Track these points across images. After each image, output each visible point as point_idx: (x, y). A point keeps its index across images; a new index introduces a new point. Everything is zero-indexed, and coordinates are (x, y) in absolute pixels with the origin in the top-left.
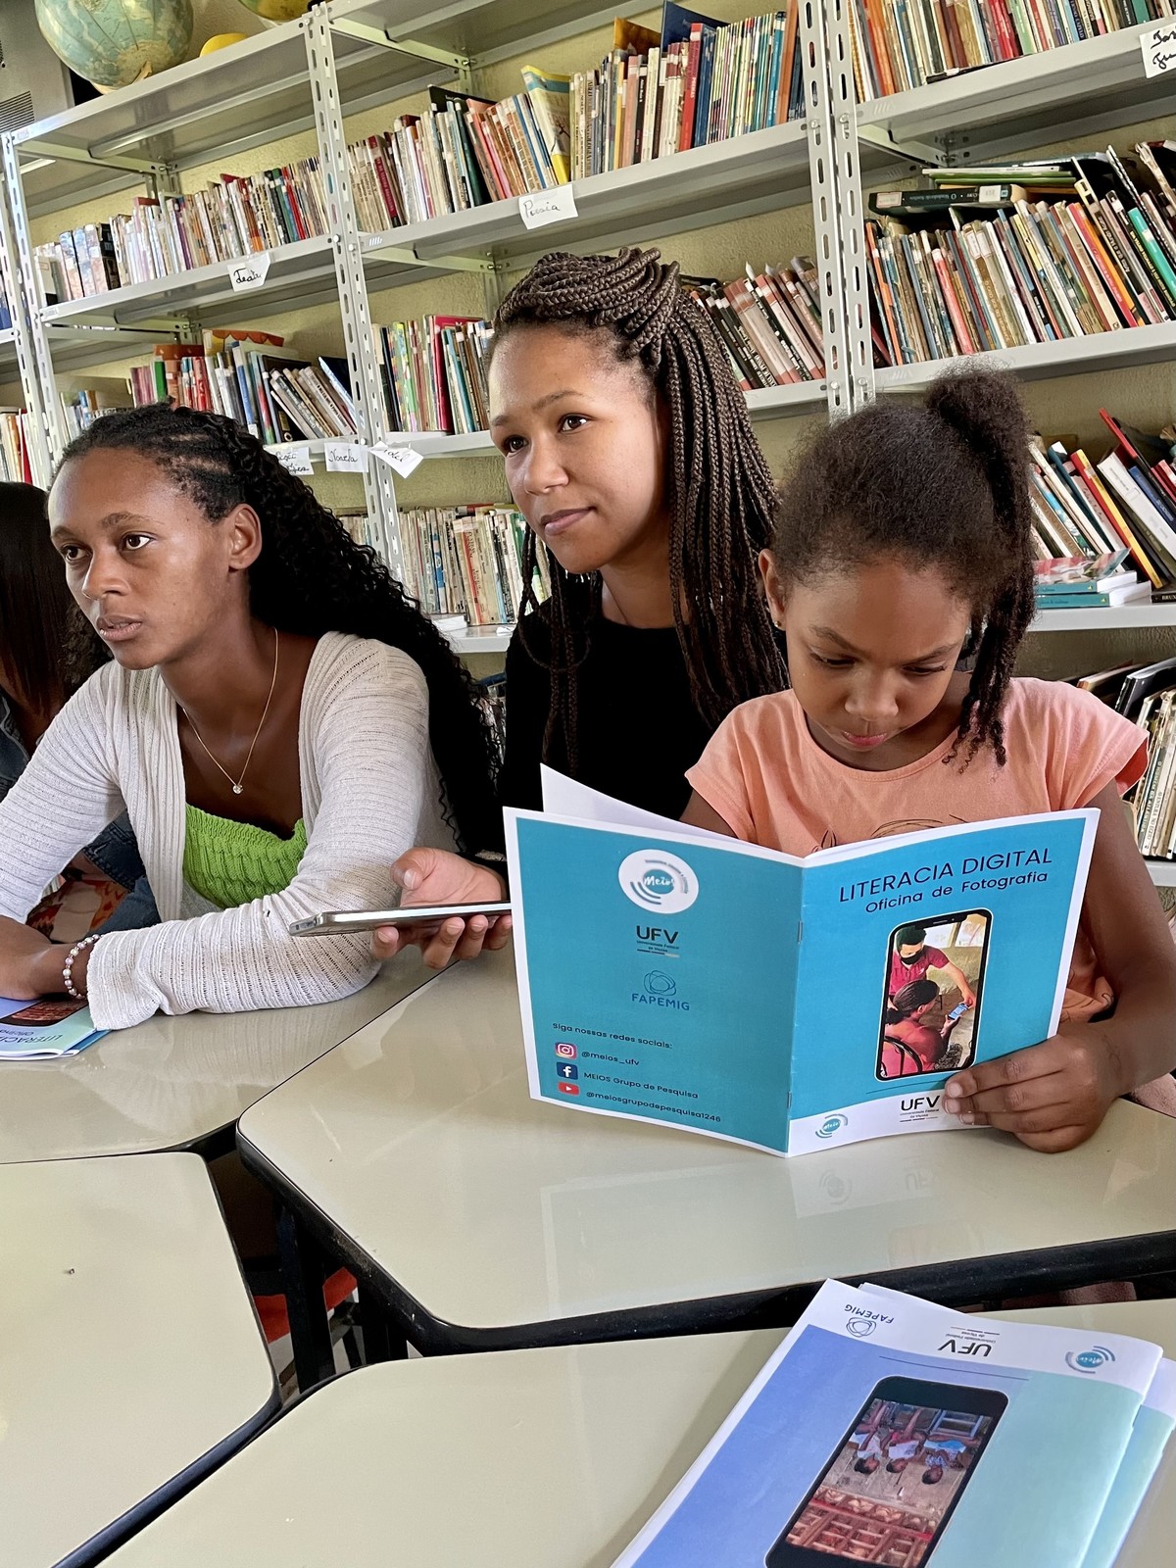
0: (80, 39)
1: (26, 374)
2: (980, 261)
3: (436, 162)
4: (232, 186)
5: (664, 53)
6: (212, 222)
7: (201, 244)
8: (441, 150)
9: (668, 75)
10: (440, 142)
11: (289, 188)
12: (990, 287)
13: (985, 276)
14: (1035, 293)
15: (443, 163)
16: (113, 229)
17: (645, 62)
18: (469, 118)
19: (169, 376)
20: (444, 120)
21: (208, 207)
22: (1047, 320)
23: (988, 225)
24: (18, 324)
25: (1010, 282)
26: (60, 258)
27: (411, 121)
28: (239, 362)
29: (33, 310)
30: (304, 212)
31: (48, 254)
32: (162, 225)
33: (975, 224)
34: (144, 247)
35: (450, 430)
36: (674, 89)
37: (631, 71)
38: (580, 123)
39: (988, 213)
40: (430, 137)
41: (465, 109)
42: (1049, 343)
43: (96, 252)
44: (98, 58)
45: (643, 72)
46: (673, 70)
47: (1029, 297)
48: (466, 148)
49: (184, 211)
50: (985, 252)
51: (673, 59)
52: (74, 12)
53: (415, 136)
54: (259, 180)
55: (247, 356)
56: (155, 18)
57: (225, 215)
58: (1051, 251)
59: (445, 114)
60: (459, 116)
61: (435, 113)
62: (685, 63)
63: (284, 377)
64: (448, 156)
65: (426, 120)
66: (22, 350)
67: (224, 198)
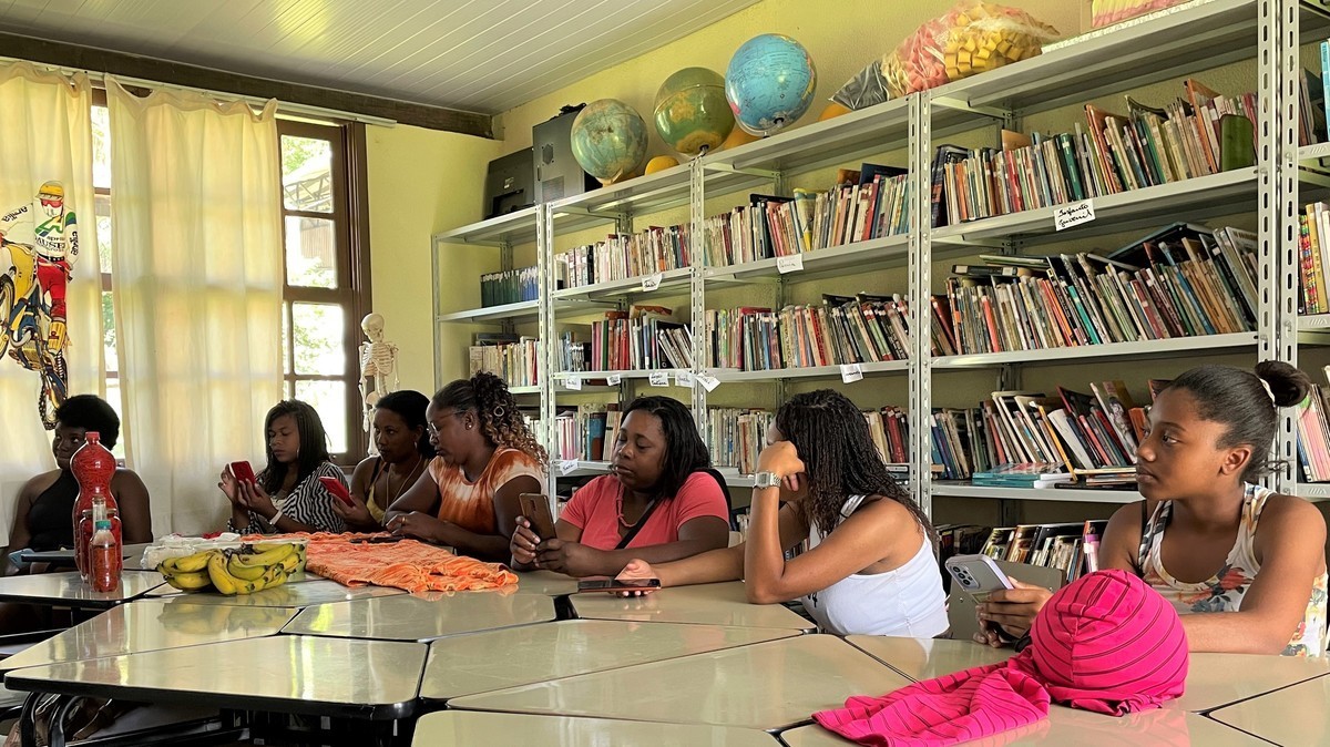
0: (590, 158)
1: (541, 323)
2: (1003, 304)
3: (749, 231)
4: (654, 232)
5: (860, 189)
6: (642, 250)
7: (635, 260)
8: (752, 225)
9: (862, 199)
10: (752, 221)
11: (681, 236)
12: (1007, 318)
13: (1005, 312)
14: (1028, 323)
15: (752, 232)
16: (595, 249)
17: (851, 192)
18: (767, 211)
19: (610, 329)
20: (755, 212)
21: (641, 242)
22: (1032, 338)
23: (1008, 286)
24: (541, 298)
25: (1017, 316)
26: (567, 261)
27: (741, 209)
28: (645, 323)
29: (550, 291)
30: (687, 248)
31: (561, 259)
32: (619, 250)
33: (1002, 285)
34: (608, 259)
35: (743, 368)
36: (864, 205)
37: (845, 195)
38: (818, 218)
39: (1008, 280)
40: (748, 219)
41: (766, 206)
42: (1033, 351)
43: (585, 260)
44: (597, 166)
45: (850, 196)
46: (864, 197)
47: (1025, 325)
48: (764, 226)
49: (629, 243)
50: (1006, 300)
51: (865, 191)
52: (589, 145)
53: (742, 218)
54: (667, 231)
55: (650, 320)
56: (627, 148)
57: (649, 247)
58: (1035, 303)
59: (757, 208)
60: (763, 210)
61: (751, 207)
62: (870, 193)
63: (666, 333)
64: (755, 229)
65: (747, 209)
66: (541, 312)
67: (650, 238)
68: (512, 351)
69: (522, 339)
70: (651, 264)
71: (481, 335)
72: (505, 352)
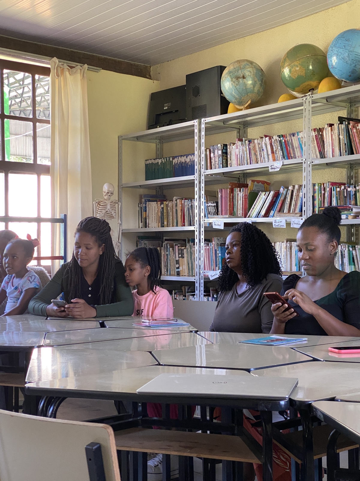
0: (231, 94)
3: (337, 138)
4: (267, 138)
6: (259, 148)
7: (255, 154)
8: (339, 135)
10: (339, 133)
11: (285, 141)
15: (339, 139)
16: (228, 146)
18: (350, 127)
20: (341, 127)
21: (259, 144)
27: (331, 125)
30: (290, 148)
32: (244, 148)
34: (238, 153)
40: (336, 131)
41: (349, 124)
43: (220, 152)
44: (236, 99)
48: (347, 135)
49: (251, 144)
52: (231, 86)
53: (332, 130)
54: (275, 137)
57: (264, 147)
59: (342, 125)
60: (347, 126)
61: (339, 124)
64: (341, 137)
65: (336, 126)
67: (264, 141)
68: (167, 206)
69: (175, 198)
70: (266, 156)
71: (145, 196)
72: (162, 206)
